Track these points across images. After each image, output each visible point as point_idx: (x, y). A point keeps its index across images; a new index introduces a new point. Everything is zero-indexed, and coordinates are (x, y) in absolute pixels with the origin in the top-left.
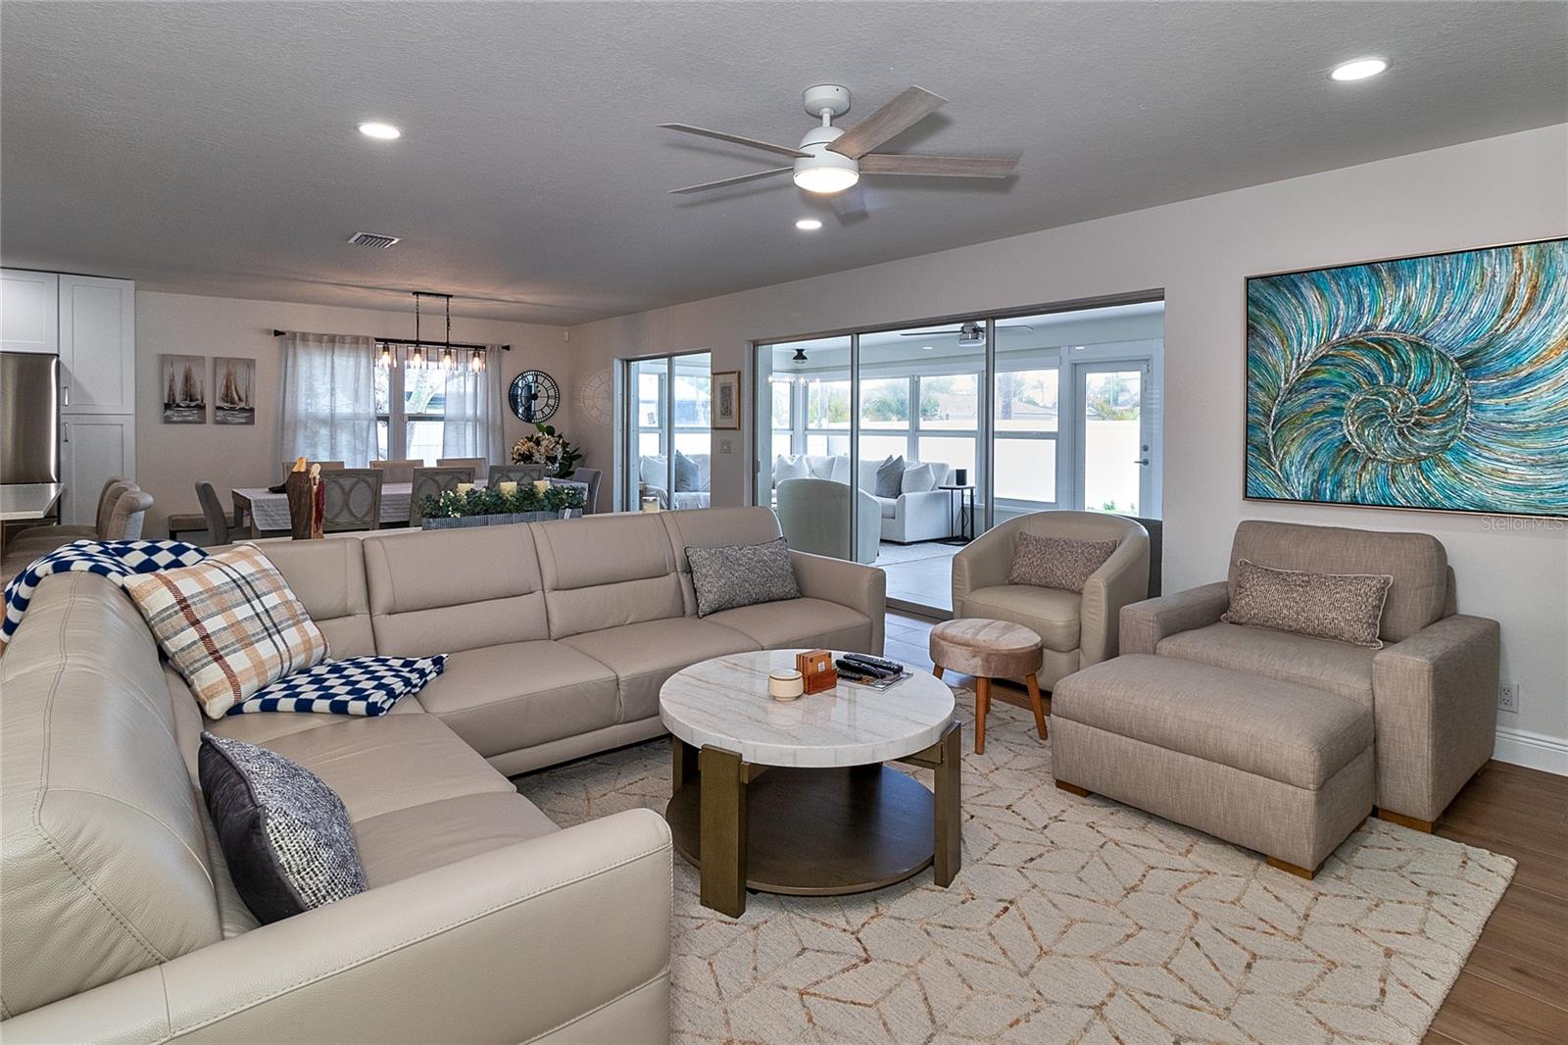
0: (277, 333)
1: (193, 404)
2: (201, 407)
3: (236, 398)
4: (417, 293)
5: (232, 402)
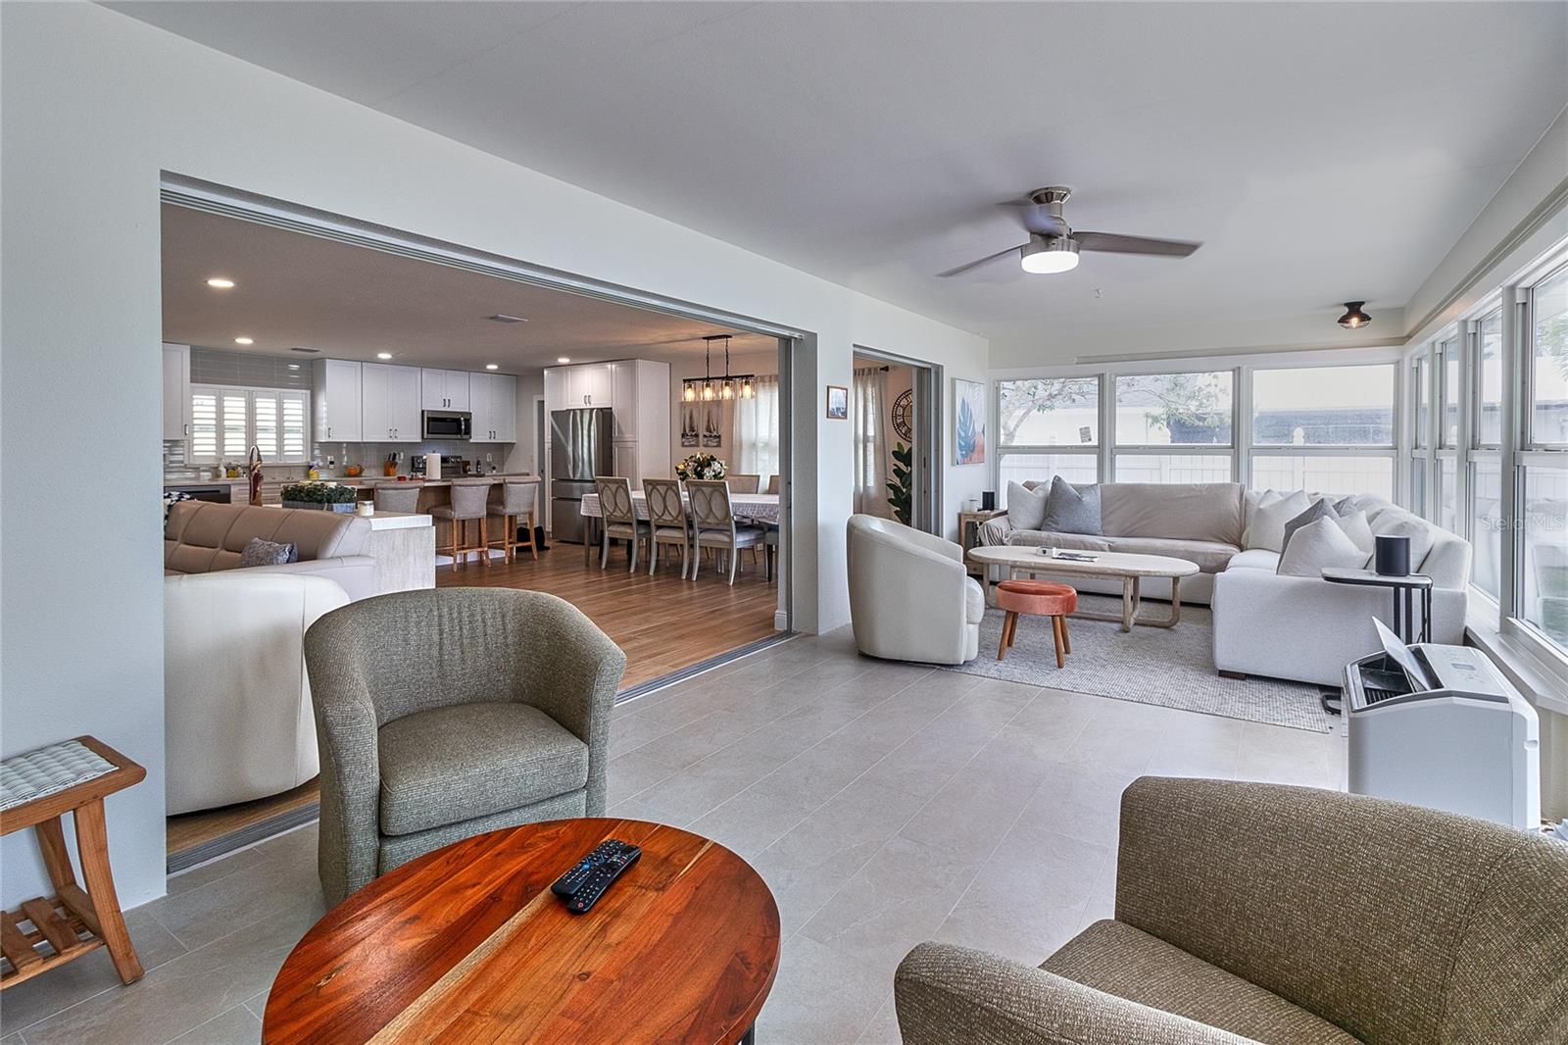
1: (694, 435)
2: (697, 436)
3: (713, 428)
5: (710, 432)
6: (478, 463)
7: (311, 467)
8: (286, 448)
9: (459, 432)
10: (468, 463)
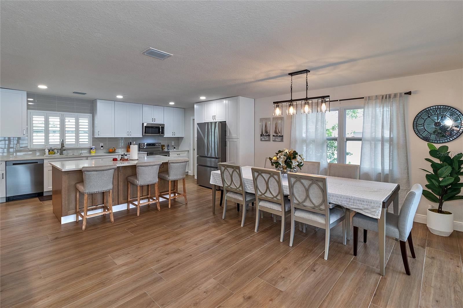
1: (267, 134)
2: (269, 136)
5: (277, 134)
6: (168, 146)
7: (91, 149)
8: (80, 140)
9: (159, 133)
10: (164, 146)
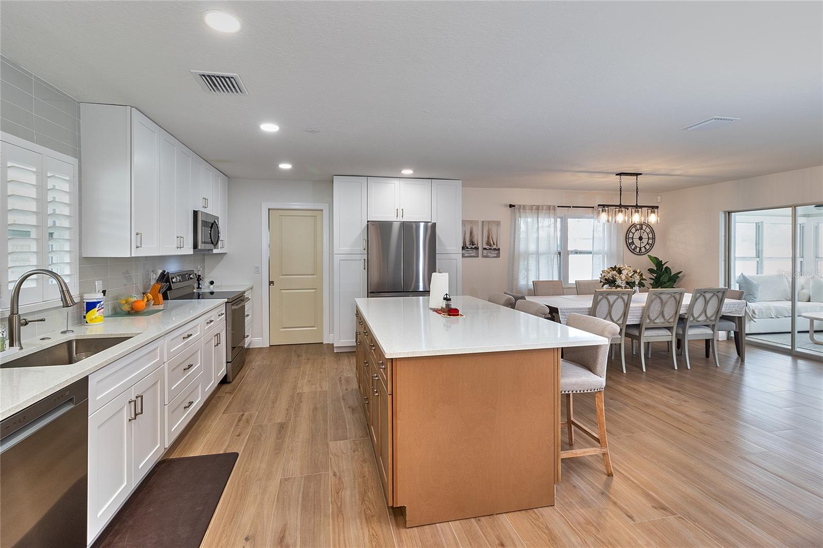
0: (511, 206)
1: (474, 247)
2: (477, 248)
3: (492, 243)
4: (620, 174)
5: (490, 246)
6: (199, 278)
